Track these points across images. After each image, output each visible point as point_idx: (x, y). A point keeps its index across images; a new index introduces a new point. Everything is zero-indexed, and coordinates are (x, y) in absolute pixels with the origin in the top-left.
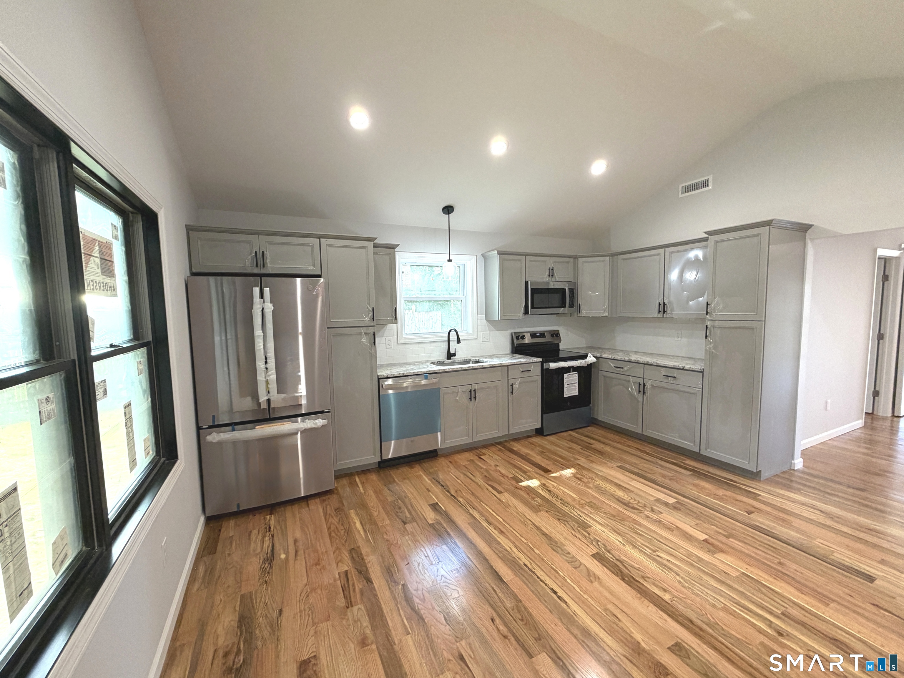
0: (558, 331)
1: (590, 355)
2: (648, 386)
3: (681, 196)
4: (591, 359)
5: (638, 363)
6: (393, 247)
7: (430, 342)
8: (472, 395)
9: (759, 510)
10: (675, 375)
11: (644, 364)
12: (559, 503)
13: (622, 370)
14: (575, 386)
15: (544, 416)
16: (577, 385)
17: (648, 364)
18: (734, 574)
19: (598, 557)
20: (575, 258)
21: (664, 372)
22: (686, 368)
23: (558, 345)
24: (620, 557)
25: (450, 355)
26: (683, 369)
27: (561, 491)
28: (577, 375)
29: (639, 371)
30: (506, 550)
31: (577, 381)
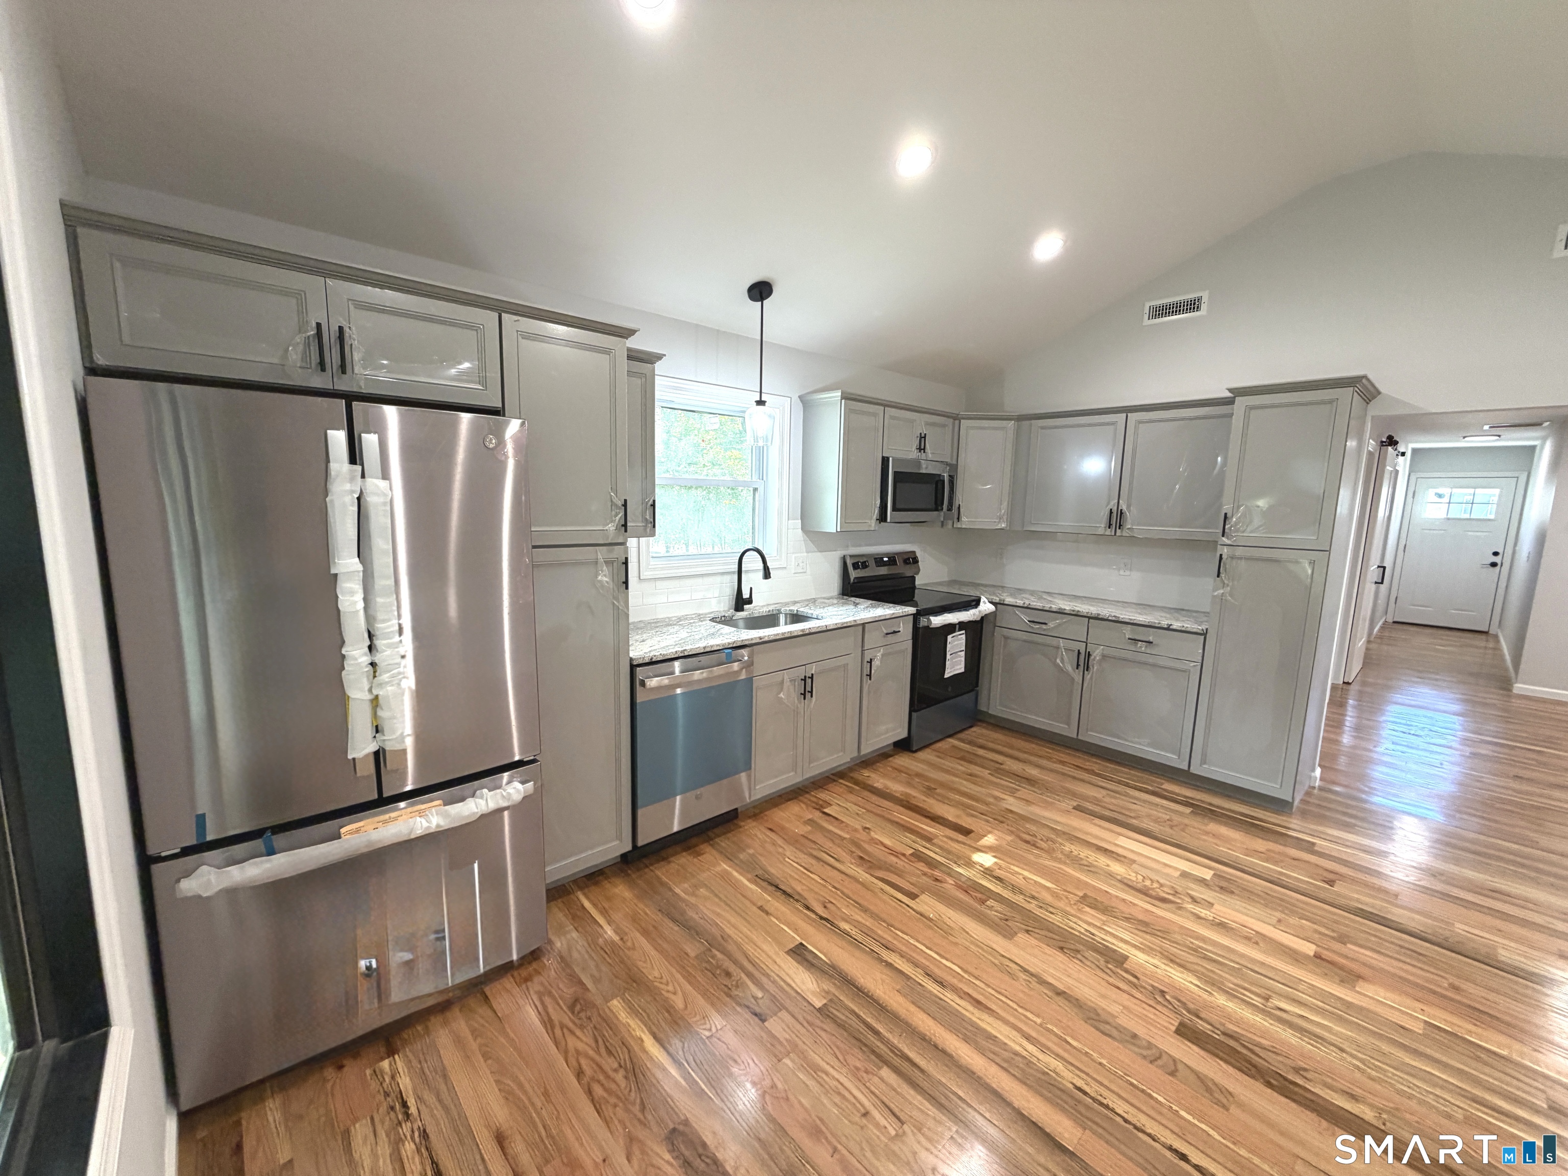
0: (914, 552)
1: (983, 599)
2: (1097, 654)
3: (1147, 322)
4: (986, 607)
5: (1077, 615)
6: (651, 359)
7: (702, 575)
8: (807, 687)
9: (1342, 877)
10: (1151, 639)
11: (1089, 618)
12: (1033, 906)
13: (1044, 627)
14: (960, 656)
15: (914, 715)
16: (963, 654)
17: (1097, 618)
18: (1418, 1028)
19: (1185, 1032)
20: (956, 418)
21: (1128, 632)
22: (1174, 627)
23: (913, 579)
24: (1224, 1025)
25: (741, 602)
26: (1168, 628)
27: (1021, 877)
28: (964, 637)
29: (1078, 630)
30: (1016, 1054)
31: (964, 648)
